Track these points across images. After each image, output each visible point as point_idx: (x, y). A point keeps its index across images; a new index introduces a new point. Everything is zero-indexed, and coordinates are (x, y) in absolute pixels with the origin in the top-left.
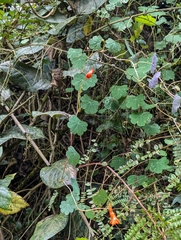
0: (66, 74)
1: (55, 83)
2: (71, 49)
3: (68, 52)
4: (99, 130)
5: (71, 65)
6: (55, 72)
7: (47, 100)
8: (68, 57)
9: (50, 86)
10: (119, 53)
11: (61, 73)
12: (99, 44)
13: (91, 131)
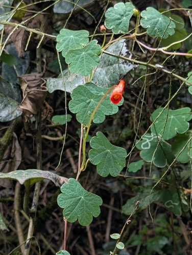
0: (53, 85)
1: (28, 106)
2: (64, 31)
3: (59, 38)
4: (129, 209)
5: (65, 66)
6: (29, 82)
7: (10, 141)
8: (59, 48)
9: (18, 113)
10: (171, 39)
11: (41, 84)
12: (126, 20)
13: (111, 207)
